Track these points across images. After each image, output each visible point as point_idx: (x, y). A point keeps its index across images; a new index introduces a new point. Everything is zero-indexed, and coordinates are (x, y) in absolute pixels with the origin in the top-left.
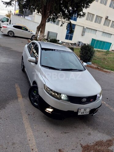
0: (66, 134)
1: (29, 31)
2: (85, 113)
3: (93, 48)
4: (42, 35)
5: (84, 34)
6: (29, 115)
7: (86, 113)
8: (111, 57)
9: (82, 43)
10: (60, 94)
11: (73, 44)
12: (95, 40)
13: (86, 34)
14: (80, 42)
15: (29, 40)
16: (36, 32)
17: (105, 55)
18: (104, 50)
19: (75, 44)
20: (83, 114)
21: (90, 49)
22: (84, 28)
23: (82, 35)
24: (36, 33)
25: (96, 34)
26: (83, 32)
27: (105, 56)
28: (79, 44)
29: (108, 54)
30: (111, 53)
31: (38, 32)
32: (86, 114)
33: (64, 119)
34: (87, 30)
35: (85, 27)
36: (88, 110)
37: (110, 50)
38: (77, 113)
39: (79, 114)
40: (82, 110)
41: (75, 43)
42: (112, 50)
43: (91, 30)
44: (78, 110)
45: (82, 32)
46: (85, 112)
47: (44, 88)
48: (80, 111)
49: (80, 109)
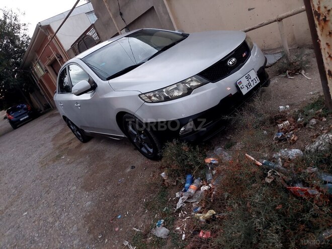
2: (252, 83)
7: (254, 81)
20: (251, 88)
32: (255, 84)
36: (253, 75)
38: (239, 92)
39: (245, 91)
40: (245, 82)
44: (237, 87)
46: (250, 82)
47: (145, 102)
48: (241, 85)
49: (238, 82)
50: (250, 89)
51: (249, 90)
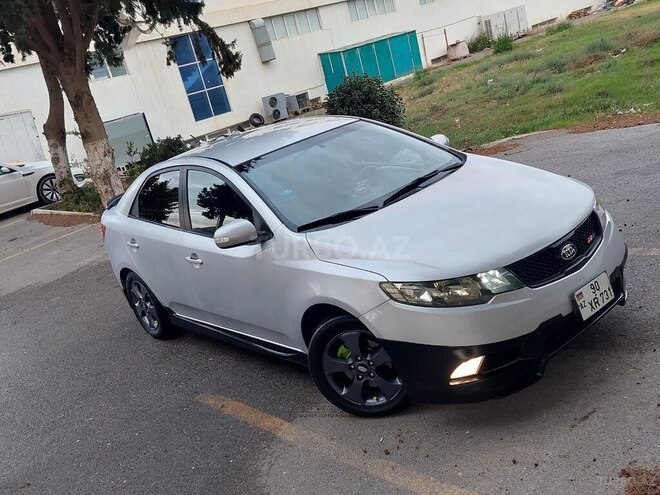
0: (594, 419)
1: (12, 171)
2: (600, 299)
3: (379, 83)
4: (101, 151)
5: (271, 52)
6: (387, 453)
7: (605, 296)
8: (452, 88)
9: (288, 98)
10: (474, 277)
11: (246, 124)
12: (335, 55)
13: (278, 46)
14: (273, 101)
15: (36, 211)
16: (49, 156)
17: (422, 95)
18: (403, 78)
19: (256, 121)
20: (599, 308)
21: (371, 90)
22: (253, 29)
23: (265, 63)
24: (55, 160)
25: (324, 25)
26: (260, 46)
27: (425, 98)
28: (272, 110)
29: (431, 82)
30: (442, 73)
31: (60, 150)
32: (606, 302)
33: (542, 374)
34: (275, 30)
35: (258, 17)
36: (604, 283)
37: (426, 62)
38: (575, 314)
39: (586, 314)
40: (588, 295)
41: (256, 116)
42: (434, 61)
43: (290, 18)
44: (573, 302)
45: (254, 47)
46: (598, 296)
47: (392, 298)
48: (581, 301)
49: (577, 293)
50: (597, 310)
51: (595, 311)
